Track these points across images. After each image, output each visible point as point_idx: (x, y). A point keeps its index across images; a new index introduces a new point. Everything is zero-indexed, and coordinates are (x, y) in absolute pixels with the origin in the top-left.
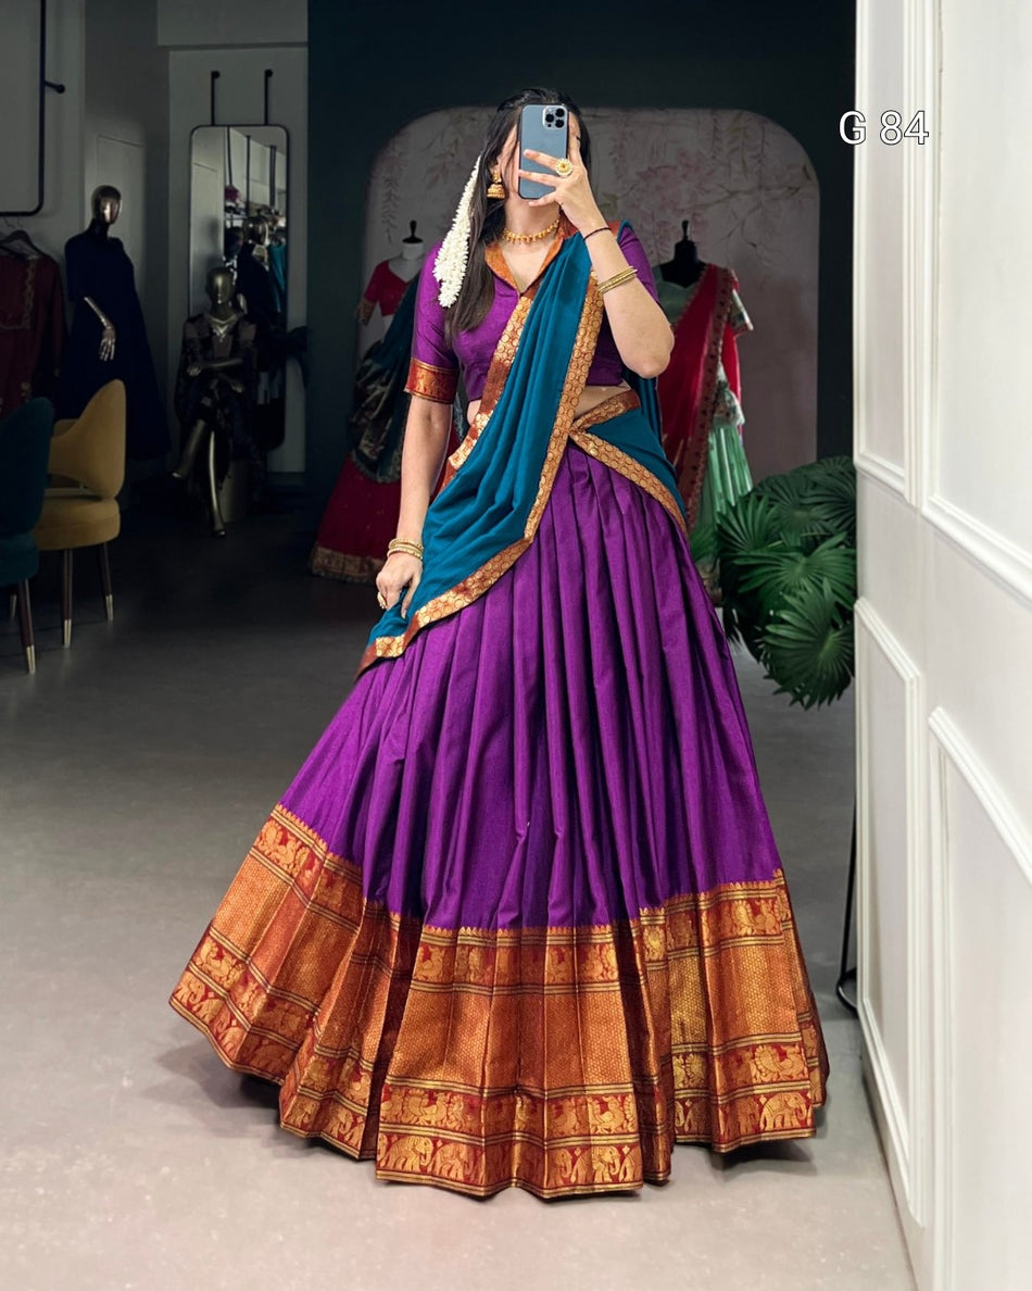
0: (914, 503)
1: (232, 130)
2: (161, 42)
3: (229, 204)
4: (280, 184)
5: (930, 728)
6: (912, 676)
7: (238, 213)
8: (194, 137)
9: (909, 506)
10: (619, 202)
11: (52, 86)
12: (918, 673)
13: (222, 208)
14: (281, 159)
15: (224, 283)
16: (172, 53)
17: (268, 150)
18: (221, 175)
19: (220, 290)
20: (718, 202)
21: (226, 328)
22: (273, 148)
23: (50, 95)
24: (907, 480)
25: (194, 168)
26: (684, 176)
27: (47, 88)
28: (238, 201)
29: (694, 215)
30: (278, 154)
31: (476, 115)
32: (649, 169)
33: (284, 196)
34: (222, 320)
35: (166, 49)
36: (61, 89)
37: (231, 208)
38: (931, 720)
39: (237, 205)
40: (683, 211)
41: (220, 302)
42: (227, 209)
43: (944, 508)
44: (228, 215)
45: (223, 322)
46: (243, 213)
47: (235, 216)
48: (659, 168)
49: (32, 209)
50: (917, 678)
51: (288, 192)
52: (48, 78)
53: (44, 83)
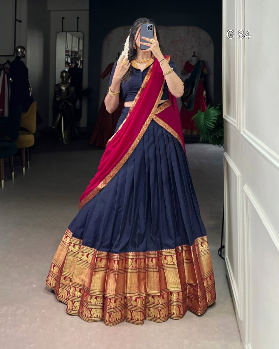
0: (239, 130)
1: (68, 33)
2: (48, 9)
3: (67, 54)
4: (81, 48)
5: (243, 190)
6: (238, 175)
7: (69, 56)
8: (57, 35)
9: (238, 130)
10: (165, 49)
11: (18, 21)
12: (240, 174)
13: (65, 55)
14: (81, 41)
15: (65, 75)
16: (52, 12)
17: (78, 39)
18: (64, 45)
19: (64, 77)
20: (190, 49)
21: (66, 87)
22: (79, 38)
23: (18, 23)
24: (237, 123)
25: (57, 43)
27: (17, 21)
28: (69, 53)
30: (80, 40)
33: (82, 51)
34: (65, 85)
35: (50, 11)
36: (20, 21)
37: (67, 55)
38: (244, 188)
39: (69, 54)
41: (64, 80)
42: (66, 55)
43: (246, 133)
44: (66, 57)
45: (65, 86)
46: (70, 56)
47: (68, 57)
49: (12, 54)
50: (240, 175)
51: (83, 50)
52: (17, 19)
53: (16, 20)
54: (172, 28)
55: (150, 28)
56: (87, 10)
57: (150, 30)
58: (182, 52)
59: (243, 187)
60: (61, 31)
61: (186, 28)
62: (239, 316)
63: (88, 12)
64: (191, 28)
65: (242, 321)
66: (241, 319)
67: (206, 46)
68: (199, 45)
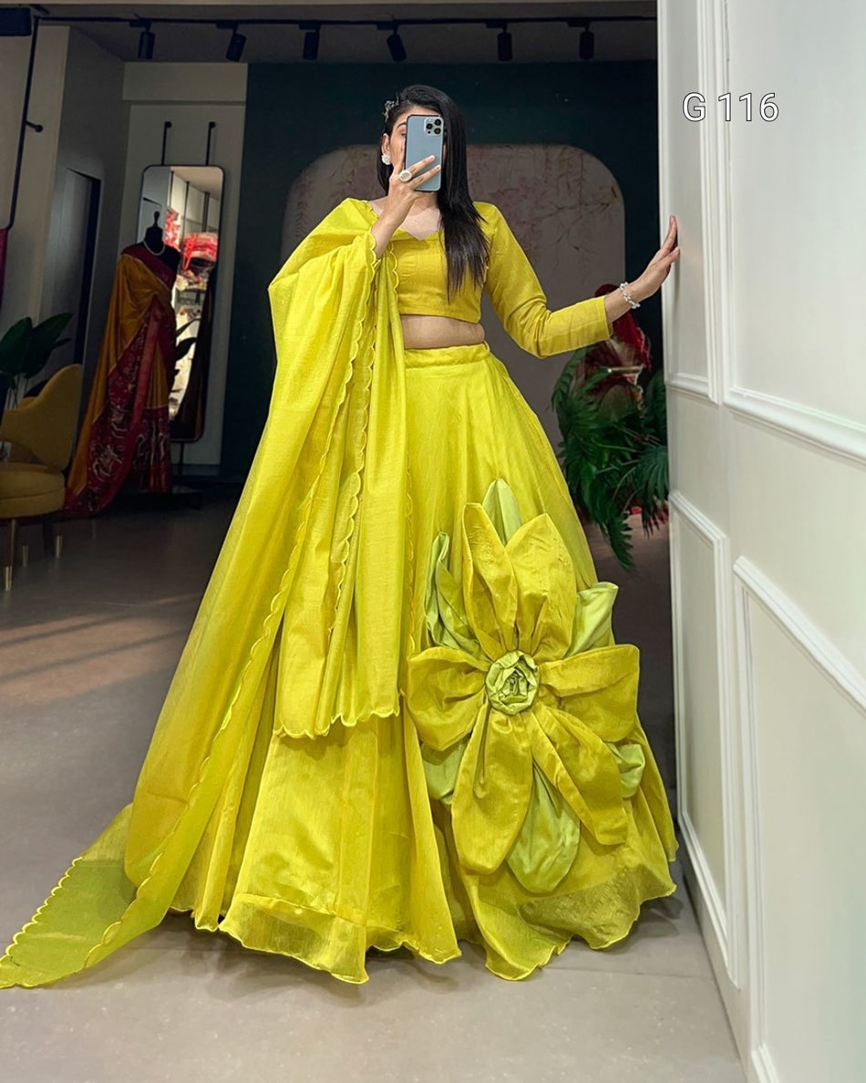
0: (716, 401)
2: (125, 98)
5: (734, 573)
6: (718, 538)
8: (146, 174)
9: (713, 403)
11: (32, 125)
12: (724, 535)
16: (133, 107)
17: (203, 195)
20: (551, 215)
22: (208, 194)
23: (29, 132)
24: (710, 382)
26: (525, 197)
27: (27, 127)
29: (533, 225)
31: (367, 152)
32: (499, 191)
35: (130, 103)
36: (39, 129)
38: (735, 566)
40: (524, 222)
48: (506, 190)
50: (723, 538)
52: (29, 120)
53: (25, 122)
54: (496, 151)
55: (435, 127)
56: (238, 103)
57: (433, 133)
58: (530, 226)
59: (733, 563)
60: (160, 163)
61: (539, 151)
62: (730, 974)
63: (243, 108)
64: (556, 152)
65: (740, 990)
66: (736, 983)
67: (603, 204)
68: (581, 204)
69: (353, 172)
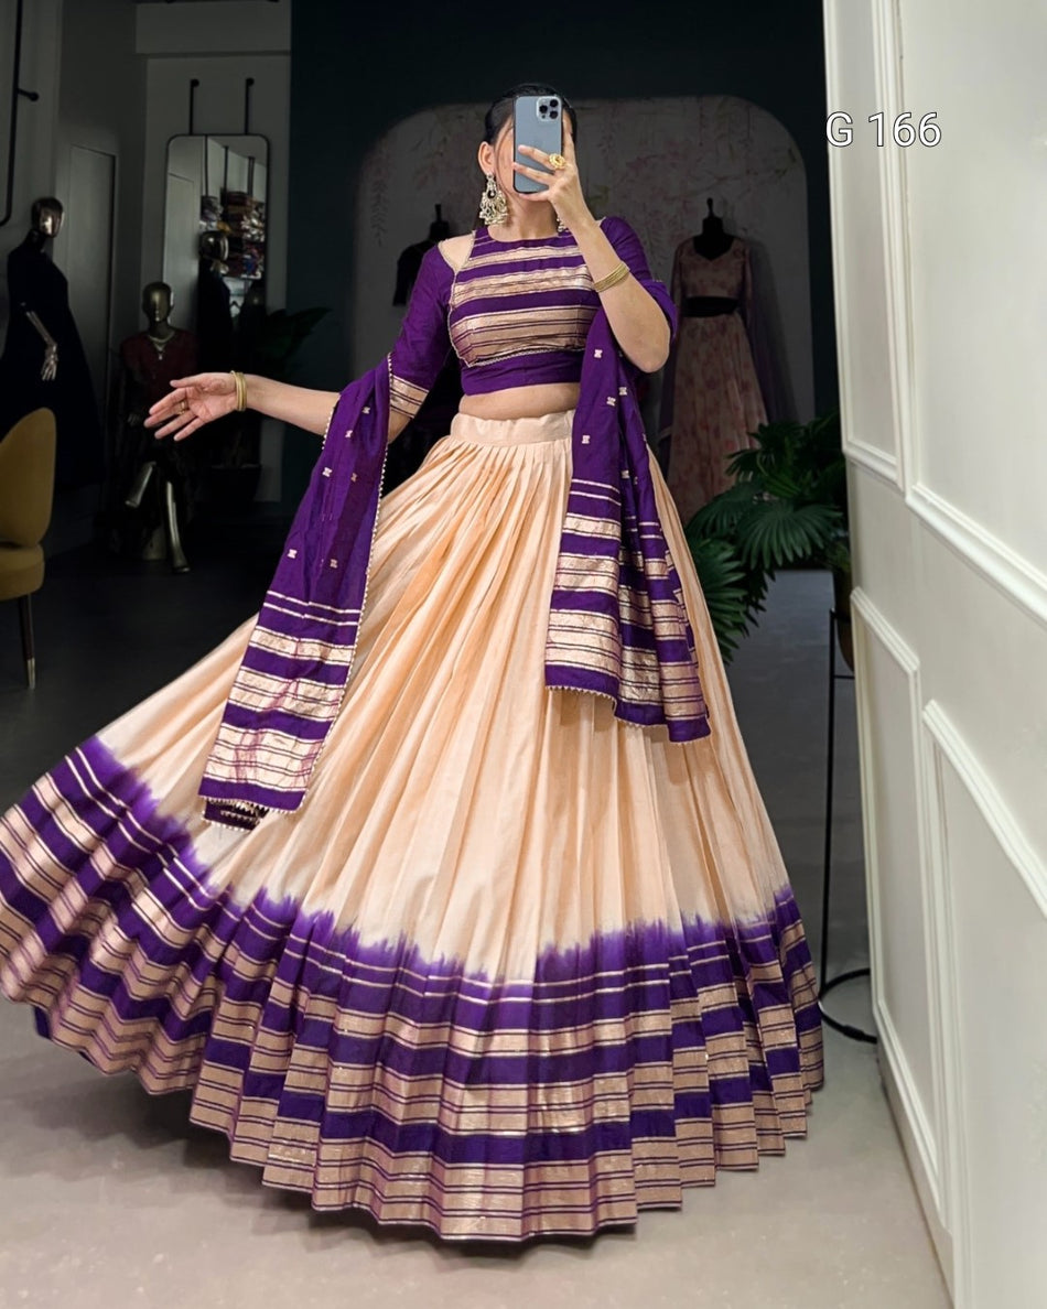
1: (209, 141)
2: (139, 50)
8: (170, 148)
9: (896, 490)
10: (610, 194)
16: (150, 61)
17: (246, 161)
20: (709, 188)
22: (252, 159)
26: (673, 165)
29: (685, 202)
32: (639, 159)
35: (146, 56)
38: (926, 716)
40: (674, 199)
43: (927, 498)
48: (648, 157)
54: (635, 106)
55: (550, 110)
59: (924, 710)
60: (187, 130)
61: (691, 104)
63: (285, 61)
64: (713, 104)
67: (777, 171)
68: (748, 172)
69: (445, 140)
